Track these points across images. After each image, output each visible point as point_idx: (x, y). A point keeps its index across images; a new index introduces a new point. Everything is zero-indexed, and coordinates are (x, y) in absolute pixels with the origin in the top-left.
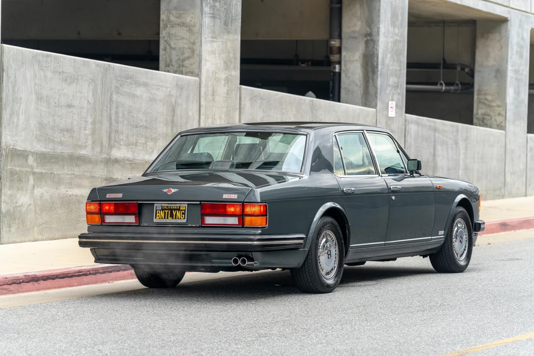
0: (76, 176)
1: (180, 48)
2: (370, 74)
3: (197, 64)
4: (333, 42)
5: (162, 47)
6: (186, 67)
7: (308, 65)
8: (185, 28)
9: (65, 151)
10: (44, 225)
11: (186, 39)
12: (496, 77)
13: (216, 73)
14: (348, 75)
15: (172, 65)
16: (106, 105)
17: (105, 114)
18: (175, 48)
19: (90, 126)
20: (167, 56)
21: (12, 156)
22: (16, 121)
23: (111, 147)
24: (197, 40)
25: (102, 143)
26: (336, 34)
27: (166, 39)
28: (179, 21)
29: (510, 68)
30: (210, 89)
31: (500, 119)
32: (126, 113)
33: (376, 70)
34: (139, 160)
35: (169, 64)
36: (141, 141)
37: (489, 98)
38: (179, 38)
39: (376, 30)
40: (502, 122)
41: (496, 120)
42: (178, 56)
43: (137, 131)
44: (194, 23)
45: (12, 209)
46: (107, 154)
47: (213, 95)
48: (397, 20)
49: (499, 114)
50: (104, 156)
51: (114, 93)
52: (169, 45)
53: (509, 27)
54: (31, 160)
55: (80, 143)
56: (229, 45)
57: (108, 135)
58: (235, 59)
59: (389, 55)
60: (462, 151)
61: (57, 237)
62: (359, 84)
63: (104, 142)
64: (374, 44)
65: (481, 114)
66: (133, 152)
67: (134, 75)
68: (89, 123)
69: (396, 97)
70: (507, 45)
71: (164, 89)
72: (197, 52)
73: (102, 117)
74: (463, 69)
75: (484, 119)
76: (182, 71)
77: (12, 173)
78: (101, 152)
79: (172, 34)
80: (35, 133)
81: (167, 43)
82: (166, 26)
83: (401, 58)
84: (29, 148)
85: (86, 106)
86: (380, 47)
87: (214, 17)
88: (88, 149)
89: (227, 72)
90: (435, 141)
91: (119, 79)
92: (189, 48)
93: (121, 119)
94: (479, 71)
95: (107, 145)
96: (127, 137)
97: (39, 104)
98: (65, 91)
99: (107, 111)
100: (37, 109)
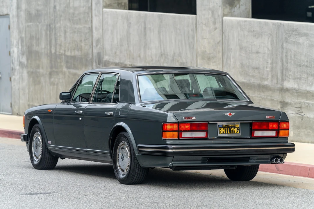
0: (262, 99)
9: (255, 82)
16: (279, 51)
17: (279, 57)
19: (270, 66)
22: (229, 62)
23: (283, 80)
25: (277, 77)
32: (292, 56)
34: (303, 90)
36: (303, 76)
43: (301, 69)
46: (281, 85)
50: (279, 86)
51: (284, 42)
55: (264, 77)
57: (281, 71)
63: (279, 76)
66: (298, 84)
67: (297, 29)
68: (269, 63)
73: (277, 59)
78: (277, 83)
80: (239, 70)
84: (236, 79)
85: (267, 52)
88: (269, 81)
91: (287, 32)
93: (289, 61)
95: (281, 78)
96: (294, 73)
97: (241, 52)
98: (255, 43)
99: (280, 55)
100: (240, 55)
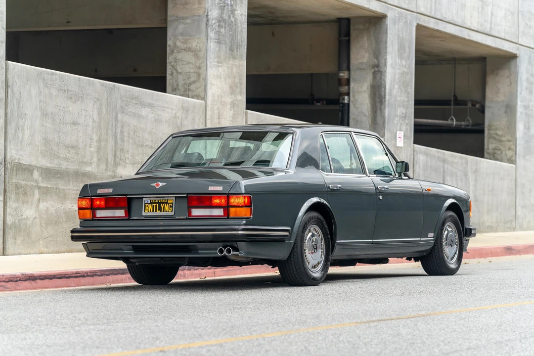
1: (187, 72)
2: (378, 105)
3: (203, 87)
4: (341, 74)
5: (169, 72)
6: (192, 91)
7: (323, 104)
8: (191, 54)
9: (70, 167)
10: (49, 239)
11: (192, 64)
12: (506, 112)
13: (221, 97)
14: (356, 106)
15: (179, 90)
16: (111, 124)
17: (110, 132)
18: (181, 73)
19: (95, 144)
20: (174, 81)
21: (18, 170)
22: (21, 135)
23: (116, 165)
24: (203, 65)
25: (107, 161)
26: (345, 65)
27: (172, 64)
28: (185, 46)
29: (519, 103)
30: (216, 112)
31: (510, 153)
32: (131, 133)
33: (384, 100)
35: (176, 89)
37: (500, 133)
38: (185, 63)
39: (383, 61)
40: (512, 156)
41: (506, 154)
42: (184, 80)
43: (143, 151)
44: (200, 48)
45: (17, 221)
46: (113, 172)
47: (219, 118)
48: (405, 52)
49: (509, 149)
50: (109, 173)
51: (119, 113)
52: (176, 70)
53: (518, 63)
54: (36, 175)
55: (85, 160)
56: (235, 70)
57: (113, 153)
58: (241, 84)
59: (396, 86)
60: (472, 183)
61: (62, 250)
62: (367, 114)
63: (109, 159)
64: (381, 75)
65: (492, 148)
67: (139, 96)
68: (95, 140)
69: (404, 128)
70: (516, 81)
71: (170, 111)
72: (203, 76)
73: (107, 135)
74: (474, 105)
75: (494, 153)
76: (189, 95)
77: (17, 187)
78: (106, 169)
79: (178, 59)
80: (40, 148)
81: (174, 68)
82: (172, 52)
83: (409, 90)
84: (34, 163)
85: (91, 124)
86: (387, 78)
87: (219, 42)
88: (93, 166)
89: (233, 96)
90: (444, 172)
91: (124, 99)
92: (195, 72)
93: (126, 139)
94: (489, 107)
95: (112, 163)
96: (133, 156)
97: (44, 120)
98: (70, 109)
99: (112, 130)
100: (42, 125)
